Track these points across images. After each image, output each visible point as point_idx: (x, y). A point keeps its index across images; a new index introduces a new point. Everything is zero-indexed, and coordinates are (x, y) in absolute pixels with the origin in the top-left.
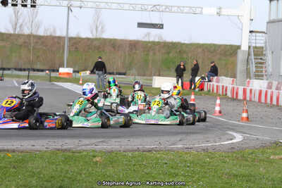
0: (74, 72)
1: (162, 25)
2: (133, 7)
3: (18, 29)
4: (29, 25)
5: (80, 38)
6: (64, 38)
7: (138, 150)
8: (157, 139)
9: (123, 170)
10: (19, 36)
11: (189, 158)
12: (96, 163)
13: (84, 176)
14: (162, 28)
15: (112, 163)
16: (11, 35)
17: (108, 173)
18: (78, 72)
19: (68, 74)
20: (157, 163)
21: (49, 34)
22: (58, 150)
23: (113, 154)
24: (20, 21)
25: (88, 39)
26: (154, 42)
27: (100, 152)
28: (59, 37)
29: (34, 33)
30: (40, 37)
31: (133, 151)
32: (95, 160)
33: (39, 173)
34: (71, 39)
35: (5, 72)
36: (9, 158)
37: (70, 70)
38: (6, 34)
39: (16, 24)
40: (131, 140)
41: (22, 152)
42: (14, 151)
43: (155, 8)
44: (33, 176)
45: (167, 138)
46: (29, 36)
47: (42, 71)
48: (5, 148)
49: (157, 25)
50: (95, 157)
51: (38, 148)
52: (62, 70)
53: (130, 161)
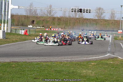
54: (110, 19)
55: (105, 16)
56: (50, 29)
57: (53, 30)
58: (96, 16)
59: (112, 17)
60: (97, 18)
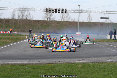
0: (81, 34)
1: (109, 18)
2: (99, 12)
3: (63, 20)
4: (66, 18)
5: (84, 22)
6: (78, 22)
7: (94, 62)
8: (102, 58)
9: (88, 70)
10: (63, 22)
11: (111, 65)
12: (79, 67)
13: (74, 72)
14: (109, 19)
15: (84, 67)
16: (60, 21)
17: (82, 71)
18: (83, 34)
19: (79, 34)
20: (99, 67)
21: (73, 21)
22: (67, 63)
23: (86, 64)
24: (64, 17)
25: (86, 22)
26: (108, 23)
27: (81, 63)
28: (77, 22)
29: (68, 20)
30: (70, 22)
31: (93, 63)
32: (78, 66)
33: (59, 71)
34: (80, 22)
35: (58, 34)
36: (50, 66)
37: (80, 33)
38: (59, 21)
39: (62, 18)
40: (94, 58)
41: (55, 64)
42: (52, 64)
43: (106, 12)
44: (57, 72)
45: (106, 58)
46: (66, 22)
47: (71, 33)
48: (50, 62)
49: (107, 18)
50: (79, 65)
51: (61, 62)
52: (77, 33)
53: (90, 66)
54: (61, 20)
55: (54, 17)
56: (11, 32)
57: (6, 33)
58: (45, 17)
59: (63, 18)
60: (47, 20)
